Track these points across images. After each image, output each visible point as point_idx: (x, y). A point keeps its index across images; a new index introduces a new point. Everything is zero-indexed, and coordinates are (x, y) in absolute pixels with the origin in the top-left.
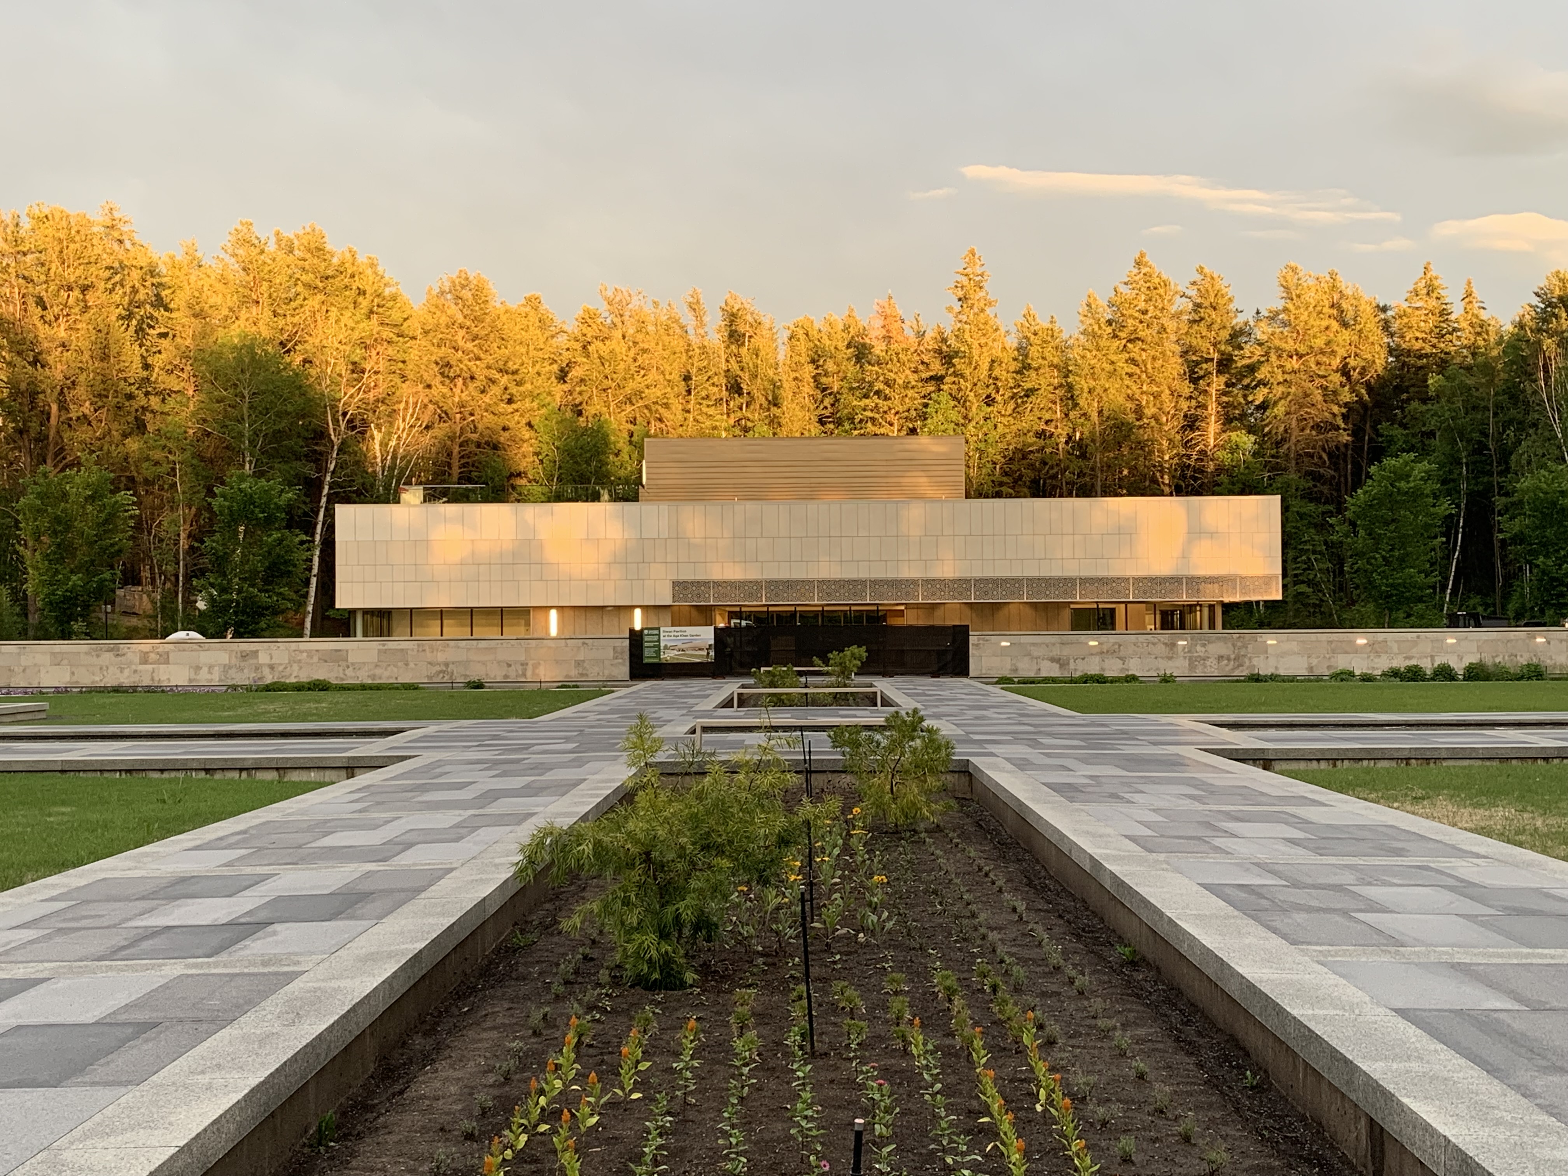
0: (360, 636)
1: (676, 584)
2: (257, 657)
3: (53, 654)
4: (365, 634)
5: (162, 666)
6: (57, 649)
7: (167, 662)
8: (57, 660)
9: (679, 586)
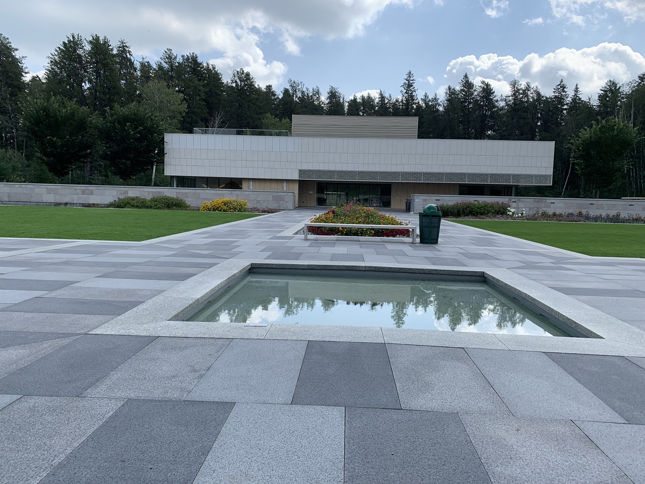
0: (175, 187)
1: (300, 171)
2: (128, 194)
3: (47, 189)
4: (177, 186)
5: (90, 196)
6: (49, 187)
7: (92, 194)
8: (49, 192)
9: (301, 172)
